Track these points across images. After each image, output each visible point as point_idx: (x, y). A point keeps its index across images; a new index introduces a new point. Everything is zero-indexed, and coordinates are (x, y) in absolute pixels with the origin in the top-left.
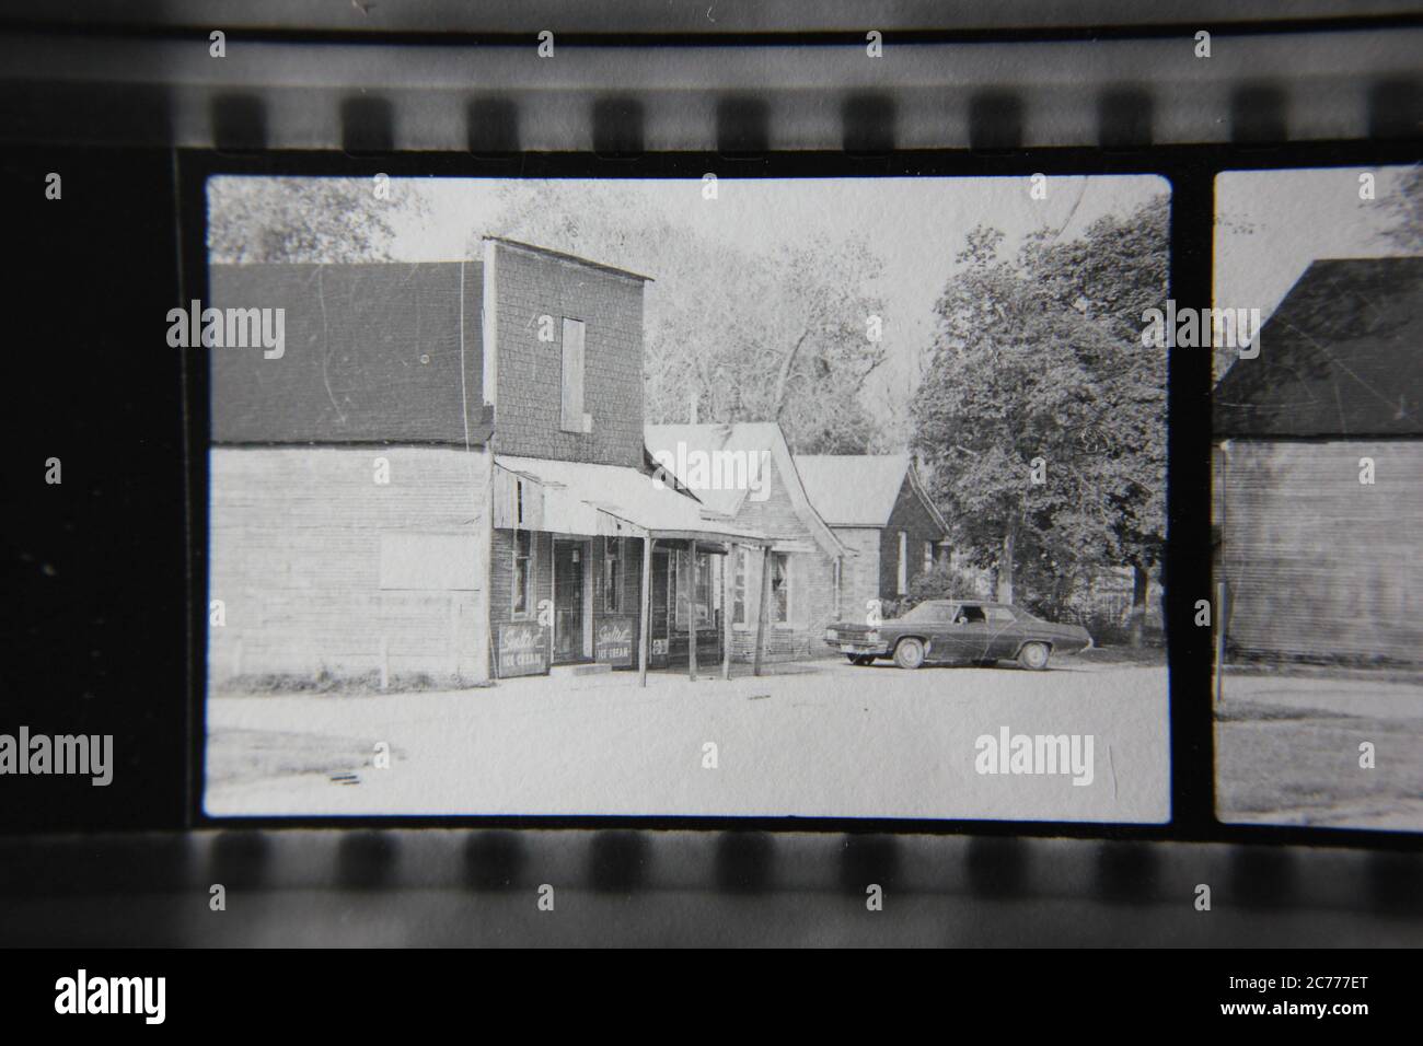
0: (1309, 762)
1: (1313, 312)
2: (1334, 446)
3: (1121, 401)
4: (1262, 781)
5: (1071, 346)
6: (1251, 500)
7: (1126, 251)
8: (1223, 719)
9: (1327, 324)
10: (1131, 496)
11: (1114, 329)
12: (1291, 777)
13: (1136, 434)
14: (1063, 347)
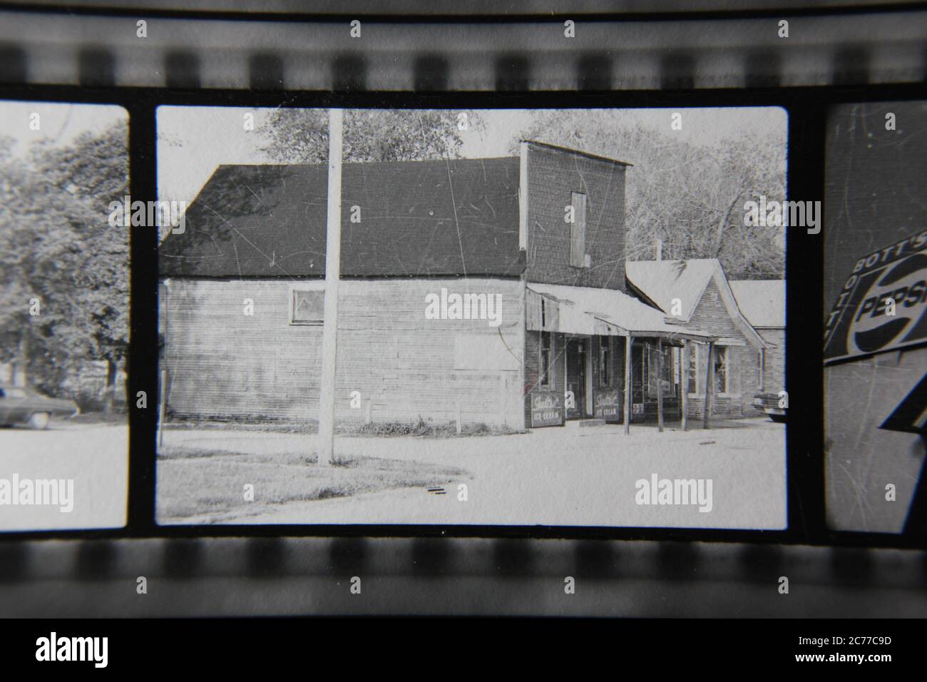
0: (216, 484)
1: (220, 198)
2: (234, 283)
3: (100, 253)
4: (186, 497)
5: (66, 216)
6: (183, 317)
7: (101, 155)
8: (163, 458)
9: (229, 205)
10: (106, 315)
11: (94, 205)
12: (204, 493)
13: (110, 274)
14: (60, 216)
